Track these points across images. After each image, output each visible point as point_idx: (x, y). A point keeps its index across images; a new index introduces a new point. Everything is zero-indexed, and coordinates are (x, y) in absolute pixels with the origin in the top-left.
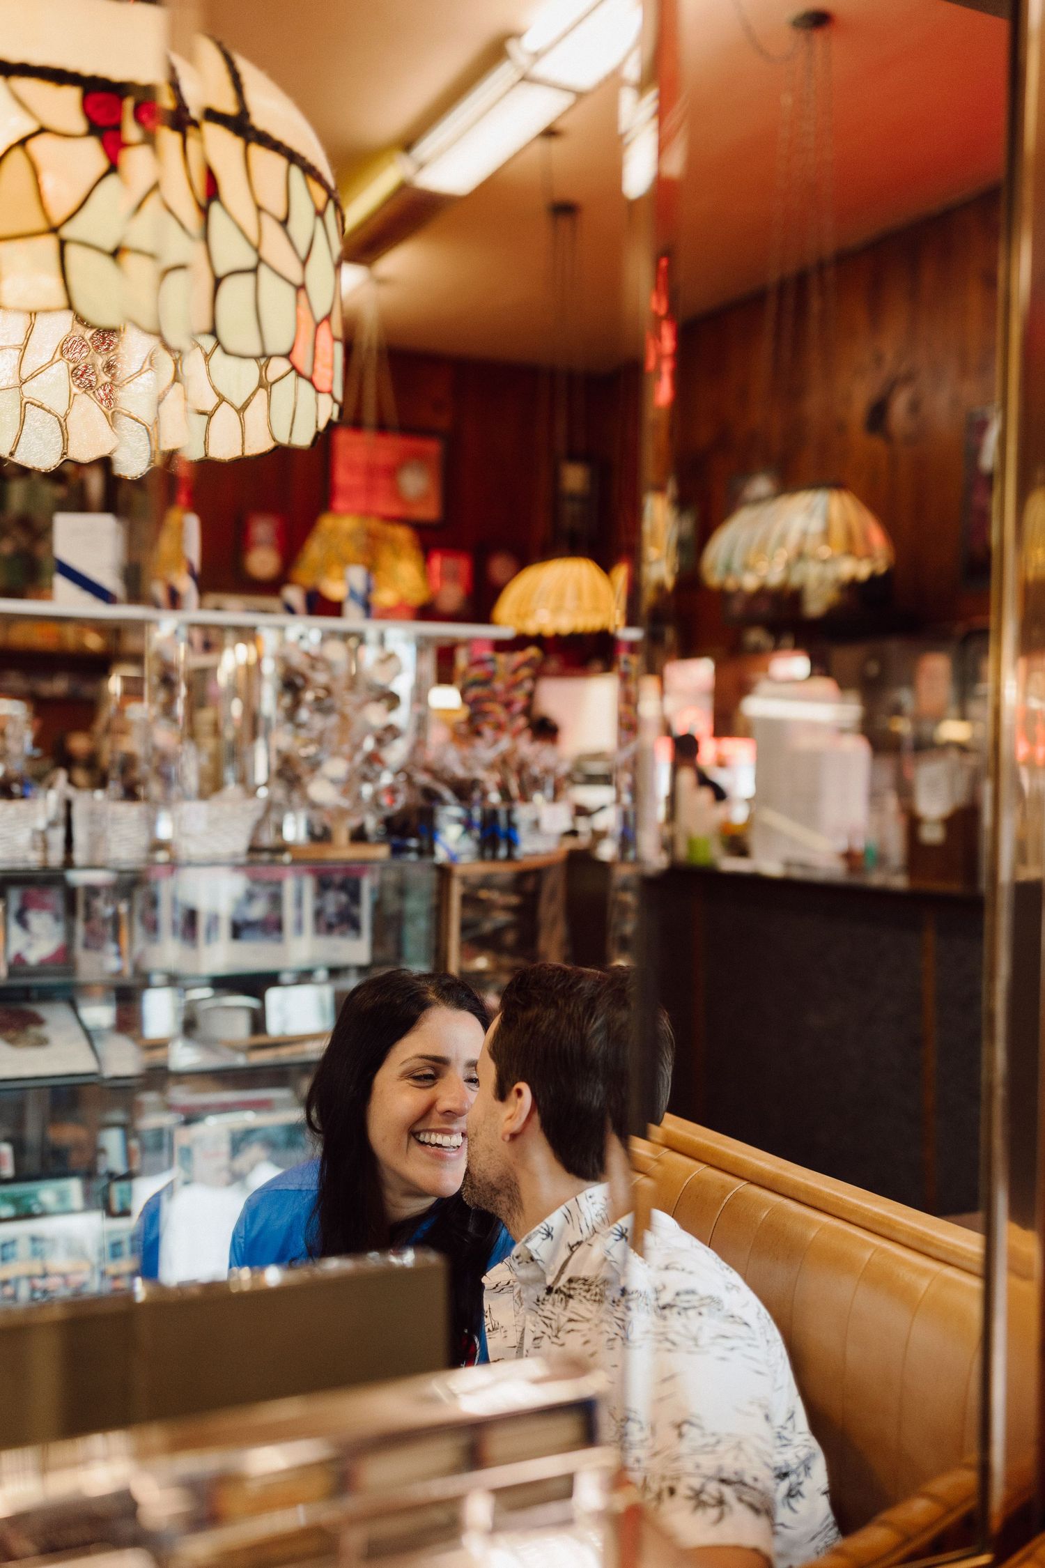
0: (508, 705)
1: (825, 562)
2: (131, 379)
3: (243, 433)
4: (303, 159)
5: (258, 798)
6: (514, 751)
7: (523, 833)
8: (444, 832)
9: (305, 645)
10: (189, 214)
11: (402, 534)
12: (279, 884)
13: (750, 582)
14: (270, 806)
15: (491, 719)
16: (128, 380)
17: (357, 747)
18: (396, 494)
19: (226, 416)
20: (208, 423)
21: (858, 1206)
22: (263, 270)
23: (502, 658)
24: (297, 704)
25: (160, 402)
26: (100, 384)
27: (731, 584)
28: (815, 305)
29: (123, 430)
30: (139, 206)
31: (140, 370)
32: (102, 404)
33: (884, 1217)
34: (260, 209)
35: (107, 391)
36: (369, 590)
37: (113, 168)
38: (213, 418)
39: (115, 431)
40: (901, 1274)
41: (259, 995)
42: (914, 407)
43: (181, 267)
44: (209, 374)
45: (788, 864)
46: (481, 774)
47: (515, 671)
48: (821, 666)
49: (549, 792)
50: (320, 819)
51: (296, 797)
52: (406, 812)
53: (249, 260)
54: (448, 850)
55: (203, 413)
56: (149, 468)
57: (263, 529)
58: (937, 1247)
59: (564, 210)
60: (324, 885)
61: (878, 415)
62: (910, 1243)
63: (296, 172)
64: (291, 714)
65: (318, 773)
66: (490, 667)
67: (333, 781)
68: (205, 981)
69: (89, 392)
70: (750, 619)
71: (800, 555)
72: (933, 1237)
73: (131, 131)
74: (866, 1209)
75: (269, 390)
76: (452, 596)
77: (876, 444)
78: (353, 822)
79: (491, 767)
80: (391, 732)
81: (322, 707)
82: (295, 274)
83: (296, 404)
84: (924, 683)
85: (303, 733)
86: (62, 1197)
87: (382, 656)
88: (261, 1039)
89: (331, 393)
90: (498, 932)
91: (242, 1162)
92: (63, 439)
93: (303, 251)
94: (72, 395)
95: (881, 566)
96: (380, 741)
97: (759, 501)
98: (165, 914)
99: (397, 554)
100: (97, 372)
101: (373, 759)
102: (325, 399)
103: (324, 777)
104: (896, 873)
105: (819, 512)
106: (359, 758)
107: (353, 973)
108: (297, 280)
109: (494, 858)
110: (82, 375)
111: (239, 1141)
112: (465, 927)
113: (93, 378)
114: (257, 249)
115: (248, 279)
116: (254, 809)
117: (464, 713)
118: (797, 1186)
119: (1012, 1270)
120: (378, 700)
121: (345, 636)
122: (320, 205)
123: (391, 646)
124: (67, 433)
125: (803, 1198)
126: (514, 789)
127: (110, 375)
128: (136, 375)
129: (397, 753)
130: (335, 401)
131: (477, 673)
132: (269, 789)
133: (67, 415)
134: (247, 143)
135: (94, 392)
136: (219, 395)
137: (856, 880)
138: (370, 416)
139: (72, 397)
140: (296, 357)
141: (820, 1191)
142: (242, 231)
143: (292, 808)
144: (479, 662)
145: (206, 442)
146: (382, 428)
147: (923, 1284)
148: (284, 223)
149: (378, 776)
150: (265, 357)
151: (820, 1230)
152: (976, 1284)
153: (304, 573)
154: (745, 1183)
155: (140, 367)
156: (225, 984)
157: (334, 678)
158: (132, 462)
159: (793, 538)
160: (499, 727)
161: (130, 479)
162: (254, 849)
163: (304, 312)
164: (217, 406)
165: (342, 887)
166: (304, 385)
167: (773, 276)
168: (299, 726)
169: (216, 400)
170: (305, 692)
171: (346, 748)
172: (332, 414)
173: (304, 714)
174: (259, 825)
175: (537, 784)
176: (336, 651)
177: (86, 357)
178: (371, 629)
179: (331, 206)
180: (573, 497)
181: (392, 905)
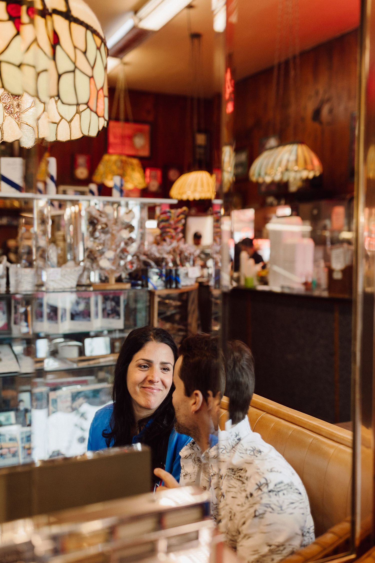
0: (176, 229)
1: (296, 171)
2: (27, 110)
3: (70, 131)
4: (92, 28)
5: (80, 266)
6: (178, 247)
7: (182, 278)
8: (152, 279)
9: (97, 207)
10: (48, 49)
11: (135, 162)
12: (89, 299)
13: (268, 179)
14: (85, 269)
15: (169, 234)
16: (26, 110)
17: (118, 246)
18: (132, 146)
19: (64, 124)
20: (57, 127)
21: (308, 422)
22: (77, 71)
23: (173, 211)
24: (95, 230)
25: (38, 119)
26: (15, 112)
27: (261, 180)
28: (292, 73)
29: (24, 130)
30: (28, 48)
31: (31, 106)
32: (16, 120)
33: (317, 426)
34: (75, 47)
35: (18, 115)
36: (122, 185)
37: (18, 33)
38: (59, 125)
39: (22, 130)
40: (323, 448)
41: (82, 341)
42: (331, 111)
43: (45, 70)
44: (57, 108)
45: (282, 287)
46: (165, 256)
47: (178, 216)
48: (296, 212)
49: (191, 262)
50: (104, 274)
51: (95, 266)
52: (137, 271)
53: (72, 68)
54: (153, 285)
55: (55, 123)
56: (35, 144)
57: (81, 160)
58: (337, 437)
59: (196, 36)
60: (106, 299)
61: (317, 114)
62: (326, 436)
63: (89, 33)
64: (92, 234)
65: (103, 257)
66: (169, 214)
67: (109, 259)
68: (61, 336)
69: (11, 115)
70: (269, 193)
71: (287, 170)
72: (335, 434)
73: (25, 18)
74: (310, 423)
75: (80, 114)
76: (154, 186)
77: (317, 125)
78: (117, 275)
79: (169, 253)
80: (131, 240)
81: (104, 231)
82: (89, 73)
83: (90, 120)
84: (334, 217)
85: (97, 241)
86: (8, 419)
87: (128, 211)
88: (83, 358)
89: (103, 117)
90: (173, 315)
91: (76, 404)
92: (2, 133)
93: (92, 64)
94: (5, 116)
95: (318, 174)
96: (126, 244)
97: (271, 148)
98: (46, 310)
99: (133, 170)
100: (14, 108)
101: (124, 251)
102: (102, 120)
103: (105, 258)
104: (324, 290)
105: (294, 152)
106: (119, 250)
107: (117, 332)
108: (90, 74)
109: (171, 288)
110: (8, 109)
111: (75, 396)
112: (159, 314)
113: (12, 110)
114: (74, 63)
115: (71, 75)
116: (79, 270)
117: (158, 232)
118: (284, 414)
119: (363, 444)
120: (126, 228)
121: (113, 203)
122: (99, 45)
123: (130, 207)
124: (3, 131)
125: (287, 419)
126: (178, 262)
127: (19, 109)
128: (29, 108)
129: (133, 248)
130: (105, 120)
131: (163, 217)
132: (84, 262)
133: (2, 124)
134: (70, 22)
135: (13, 115)
136: (61, 116)
137: (309, 293)
138: (122, 116)
139: (4, 117)
140: (90, 104)
141: (293, 416)
142: (69, 57)
143: (94, 270)
144: (165, 213)
145: (56, 134)
146: (127, 120)
147: (332, 451)
148: (85, 53)
149: (126, 257)
150: (78, 105)
151: (293, 431)
152: (350, 451)
153: (97, 178)
154: (265, 413)
155: (30, 105)
156: (69, 337)
157: (109, 220)
158: (28, 142)
159: (284, 163)
160: (172, 238)
161: (27, 148)
162: (79, 285)
163: (93, 86)
164: (60, 121)
165: (113, 299)
166: (94, 115)
167: (276, 62)
168: (96, 238)
169: (60, 118)
170: (98, 226)
171: (114, 247)
172: (104, 124)
173: (97, 234)
174: (81, 276)
175: (187, 259)
176: (109, 209)
177: (10, 101)
178: (123, 201)
179: (103, 45)
180: (200, 146)
181: (132, 305)
